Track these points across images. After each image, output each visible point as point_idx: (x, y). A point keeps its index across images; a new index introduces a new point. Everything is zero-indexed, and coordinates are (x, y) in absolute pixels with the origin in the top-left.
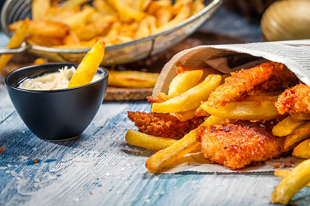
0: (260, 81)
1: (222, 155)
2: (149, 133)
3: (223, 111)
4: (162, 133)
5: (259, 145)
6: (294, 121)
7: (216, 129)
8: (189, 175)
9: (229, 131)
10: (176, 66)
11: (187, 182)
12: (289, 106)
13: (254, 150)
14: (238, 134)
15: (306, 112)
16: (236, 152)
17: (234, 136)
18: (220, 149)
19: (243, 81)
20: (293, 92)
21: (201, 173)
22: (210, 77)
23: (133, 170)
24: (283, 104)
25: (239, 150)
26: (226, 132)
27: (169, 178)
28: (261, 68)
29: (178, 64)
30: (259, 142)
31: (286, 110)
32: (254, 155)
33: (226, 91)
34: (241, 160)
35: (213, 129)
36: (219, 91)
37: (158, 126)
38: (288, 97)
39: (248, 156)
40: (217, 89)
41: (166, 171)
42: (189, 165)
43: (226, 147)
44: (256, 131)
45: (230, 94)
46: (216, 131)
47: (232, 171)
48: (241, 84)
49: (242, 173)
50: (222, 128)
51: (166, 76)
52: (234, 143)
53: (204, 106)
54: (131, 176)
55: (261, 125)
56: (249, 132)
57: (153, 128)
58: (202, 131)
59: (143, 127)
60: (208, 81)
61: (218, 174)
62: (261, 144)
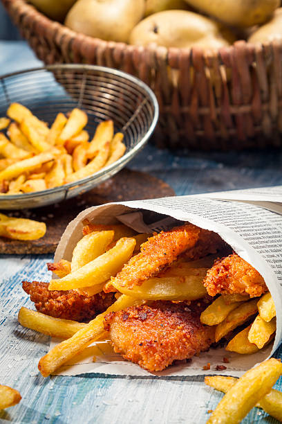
0: (184, 249)
1: (136, 353)
2: (47, 313)
3: (138, 291)
4: (63, 312)
5: (184, 340)
6: (226, 304)
7: (130, 316)
8: (93, 379)
9: (145, 320)
10: (82, 224)
11: (90, 392)
12: (222, 286)
13: (178, 347)
14: (158, 325)
15: (243, 294)
16: (155, 351)
17: (152, 327)
18: (134, 345)
19: (164, 250)
20: (226, 268)
21: (109, 376)
22: (122, 241)
23: (23, 367)
24: (214, 283)
25: (159, 349)
26: (142, 321)
27: (68, 383)
28: (186, 233)
29: (85, 221)
30: (185, 336)
31: (218, 291)
32: (178, 354)
33: (142, 265)
34: (161, 362)
35: (126, 316)
36: (134, 264)
37: (58, 305)
38: (220, 275)
39: (170, 355)
40: (131, 261)
41: (65, 370)
42: (94, 362)
43: (142, 343)
44: (180, 319)
45: (147, 269)
46: (130, 319)
47: (150, 374)
48: (161, 255)
49: (163, 378)
50: (137, 316)
51: (70, 236)
52: (152, 338)
53: (115, 283)
54: (19, 380)
55: (186, 309)
56: (171, 321)
57: (51, 306)
58: (111, 318)
59: (40, 303)
60: (120, 247)
61: (132, 378)
62: (187, 338)
